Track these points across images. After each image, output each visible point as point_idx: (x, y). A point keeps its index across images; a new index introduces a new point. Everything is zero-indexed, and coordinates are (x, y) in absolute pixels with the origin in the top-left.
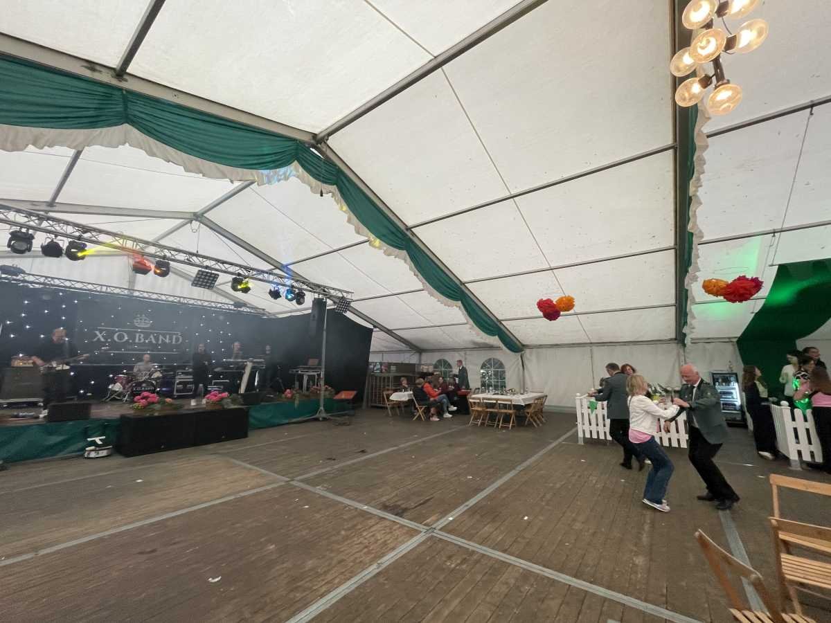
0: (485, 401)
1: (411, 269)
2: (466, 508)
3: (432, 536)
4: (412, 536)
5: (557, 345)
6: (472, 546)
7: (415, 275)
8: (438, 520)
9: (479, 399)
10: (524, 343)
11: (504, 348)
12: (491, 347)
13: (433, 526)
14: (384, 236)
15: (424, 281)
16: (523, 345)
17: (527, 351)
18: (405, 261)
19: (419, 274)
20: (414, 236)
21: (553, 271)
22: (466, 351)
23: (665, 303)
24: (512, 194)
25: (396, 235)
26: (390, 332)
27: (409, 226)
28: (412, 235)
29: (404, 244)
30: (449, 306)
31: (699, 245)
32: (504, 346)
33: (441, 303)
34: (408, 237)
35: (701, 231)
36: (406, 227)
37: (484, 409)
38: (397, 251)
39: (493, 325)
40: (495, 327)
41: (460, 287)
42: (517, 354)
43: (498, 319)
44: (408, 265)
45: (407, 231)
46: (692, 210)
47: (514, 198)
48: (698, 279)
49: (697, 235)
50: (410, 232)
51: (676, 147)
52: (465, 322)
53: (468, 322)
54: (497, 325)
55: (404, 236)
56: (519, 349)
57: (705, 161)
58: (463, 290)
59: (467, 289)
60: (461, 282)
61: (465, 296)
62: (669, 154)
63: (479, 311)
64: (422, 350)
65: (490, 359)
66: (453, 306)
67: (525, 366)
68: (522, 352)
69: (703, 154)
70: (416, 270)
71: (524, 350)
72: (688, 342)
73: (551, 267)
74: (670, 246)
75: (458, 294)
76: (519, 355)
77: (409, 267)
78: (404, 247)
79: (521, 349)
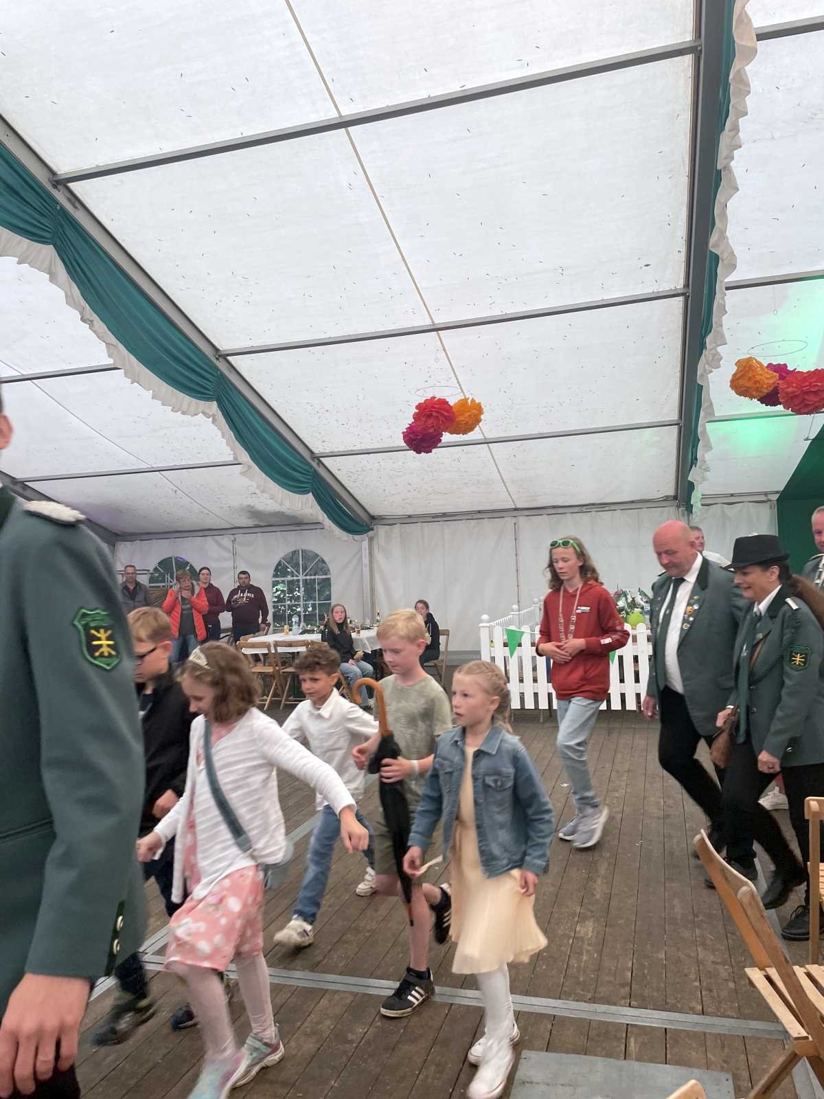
0: (280, 650)
1: (70, 300)
5: (444, 515)
7: (83, 320)
9: (268, 646)
10: (374, 511)
11: (328, 522)
12: (296, 523)
16: (373, 518)
17: (381, 531)
18: (53, 279)
19: (95, 317)
20: (77, 205)
21: (438, 333)
22: (235, 536)
23: (660, 419)
24: (343, 115)
25: (22, 198)
26: (19, 484)
27: (59, 173)
28: (69, 200)
29: (46, 226)
30: (183, 413)
31: (727, 289)
32: (328, 517)
33: (163, 404)
34: (58, 208)
35: (733, 252)
36: (51, 177)
37: (277, 668)
38: (25, 242)
39: (300, 467)
40: (305, 472)
41: (214, 365)
42: (357, 537)
43: (312, 452)
44: (63, 289)
45: (55, 187)
46: (720, 202)
47: (349, 128)
48: (721, 363)
49: (725, 262)
50: (63, 193)
51: (699, 48)
52: (230, 458)
53: (239, 458)
54: (311, 467)
55: (45, 202)
56: (362, 526)
57: (749, 86)
58: (221, 373)
59: (232, 370)
60: (217, 350)
61: (229, 387)
62: (686, 64)
63: (265, 430)
64: (117, 535)
65: (295, 551)
66: (196, 415)
67: (375, 566)
68: (371, 533)
69: (746, 68)
70: (87, 305)
71: (375, 528)
72: (696, 502)
73: (434, 324)
74: (676, 289)
75: (208, 383)
76: (362, 540)
77: (66, 295)
78: (47, 235)
79: (368, 526)
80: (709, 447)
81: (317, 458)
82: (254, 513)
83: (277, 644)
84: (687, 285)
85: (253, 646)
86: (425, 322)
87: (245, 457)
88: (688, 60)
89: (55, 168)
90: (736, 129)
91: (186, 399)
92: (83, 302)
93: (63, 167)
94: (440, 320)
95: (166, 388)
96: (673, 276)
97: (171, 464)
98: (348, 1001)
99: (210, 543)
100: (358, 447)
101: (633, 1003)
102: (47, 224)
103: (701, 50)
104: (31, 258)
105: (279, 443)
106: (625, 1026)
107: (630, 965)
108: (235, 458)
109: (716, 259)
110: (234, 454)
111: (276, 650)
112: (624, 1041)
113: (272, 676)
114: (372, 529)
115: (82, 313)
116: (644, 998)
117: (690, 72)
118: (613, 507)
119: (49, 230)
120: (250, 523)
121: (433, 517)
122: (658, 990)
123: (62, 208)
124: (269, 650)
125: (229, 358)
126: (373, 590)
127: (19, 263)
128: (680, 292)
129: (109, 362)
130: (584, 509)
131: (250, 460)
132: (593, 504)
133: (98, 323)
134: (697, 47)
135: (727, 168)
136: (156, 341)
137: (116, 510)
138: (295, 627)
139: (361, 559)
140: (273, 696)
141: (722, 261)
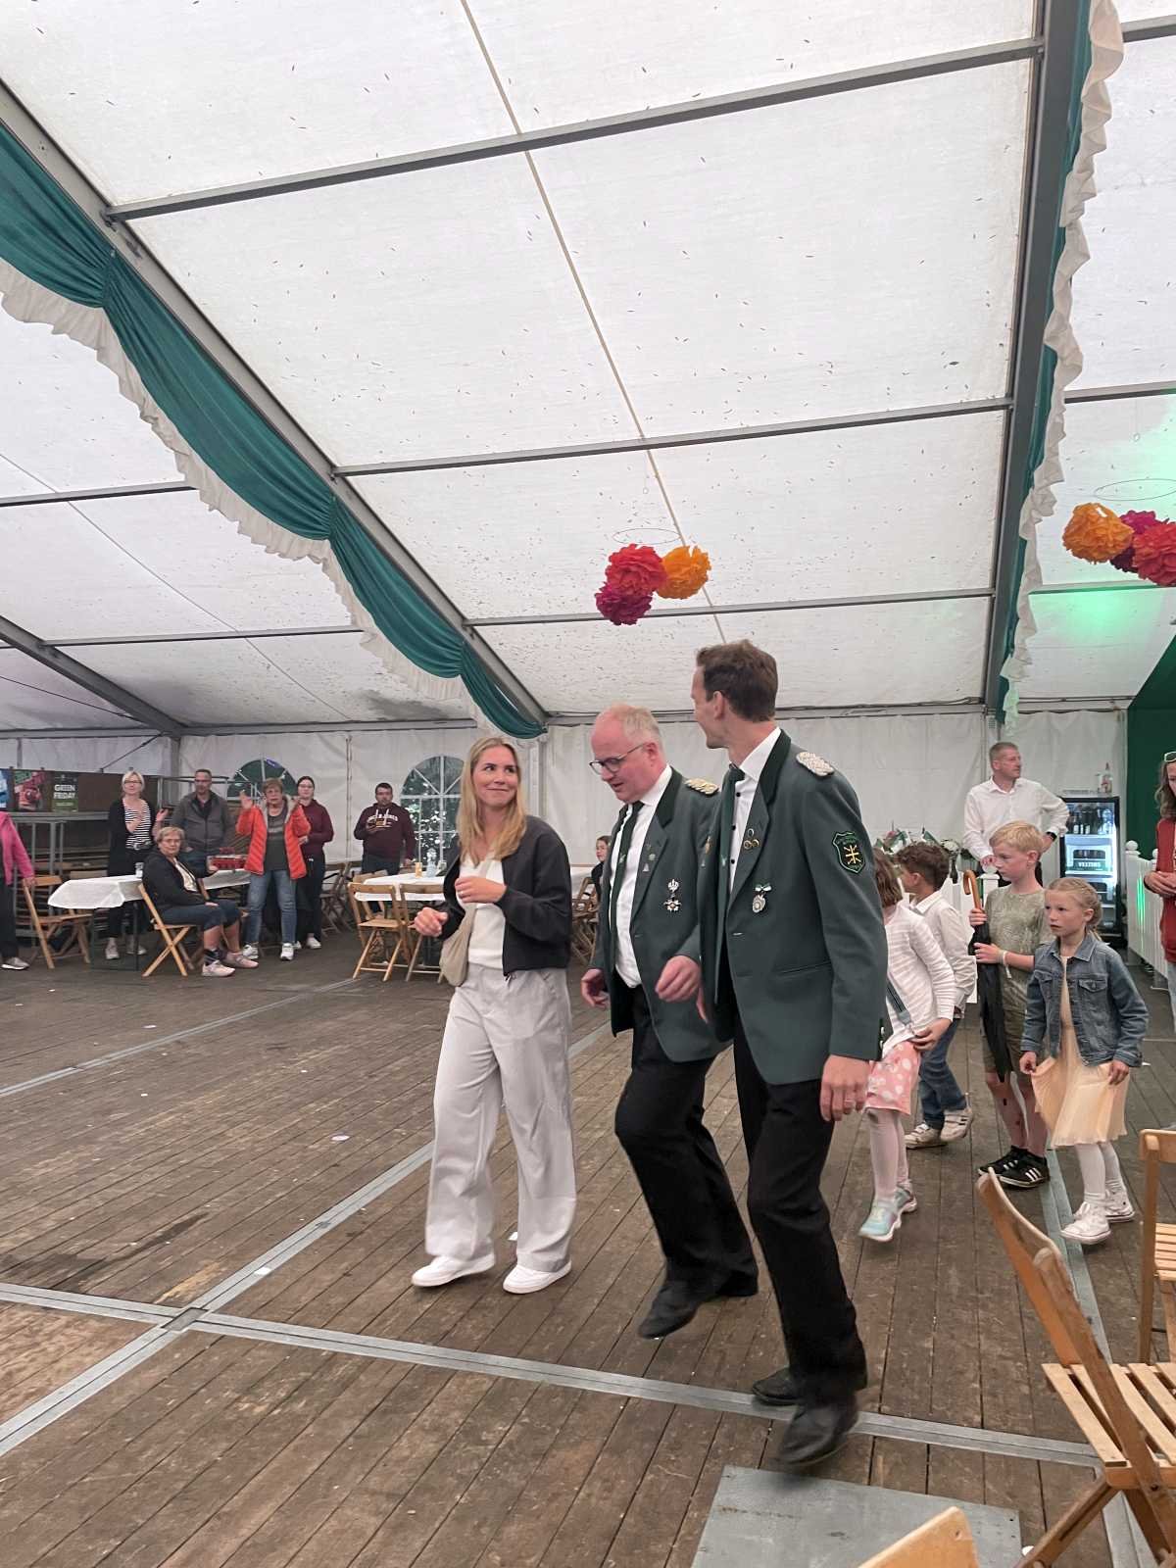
0: (409, 896)
1: (125, 388)
2: (320, 1233)
3: (194, 1334)
4: (115, 1345)
6: (332, 1340)
7: (144, 417)
8: (213, 1283)
9: (392, 892)
10: (548, 705)
11: (483, 719)
12: (438, 719)
13: (197, 1304)
16: (547, 715)
17: (558, 733)
18: (102, 356)
19: (161, 414)
20: (139, 250)
21: (649, 454)
22: (352, 734)
23: (964, 587)
24: (523, 131)
25: (60, 237)
26: (47, 650)
27: (115, 204)
28: (128, 244)
29: (94, 280)
30: (282, 555)
31: (1068, 401)
32: (484, 711)
33: (254, 541)
34: (112, 255)
35: (1077, 348)
36: (102, 207)
37: (404, 922)
38: (63, 304)
39: (446, 639)
40: (454, 647)
41: (329, 488)
42: (524, 741)
43: (463, 618)
44: (116, 373)
45: (109, 224)
46: (1062, 275)
47: (530, 151)
48: (1054, 508)
49: (1067, 362)
50: (120, 234)
51: (1040, 51)
52: (347, 623)
53: (359, 622)
54: (462, 638)
55: (96, 247)
56: (531, 726)
57: (1109, 107)
58: (337, 498)
59: (355, 497)
60: (332, 466)
61: (348, 521)
62: (1021, 73)
63: (398, 584)
64: (184, 726)
65: (434, 759)
66: (300, 558)
67: (548, 783)
68: (543, 737)
69: (1106, 81)
70: (150, 397)
71: (550, 729)
72: (1011, 708)
73: (644, 439)
74: (994, 399)
75: (317, 512)
76: (531, 746)
77: (121, 380)
78: (96, 293)
79: (539, 726)
80: (1032, 629)
81: (470, 626)
82: (379, 702)
83: (404, 889)
84: (1010, 394)
85: (371, 890)
86: (631, 436)
87: (367, 620)
88: (1025, 66)
89: (109, 197)
90: (1088, 169)
91: (287, 536)
92: (144, 392)
93: (121, 196)
94: (652, 433)
95: (258, 519)
96: (992, 380)
97: (263, 628)
98: (485, 1387)
99: (314, 742)
100: (530, 613)
101: (885, 1408)
102: (94, 277)
103: (1043, 53)
104: (72, 326)
105: (415, 601)
106: (871, 1439)
107: (883, 1356)
108: (354, 622)
109: (1053, 357)
110: (353, 615)
111: (403, 896)
112: (869, 1459)
113: (396, 933)
114: (545, 731)
115: (141, 407)
116: (899, 1402)
117: (1026, 84)
118: (891, 711)
119: (98, 285)
120: (372, 715)
122: (920, 1393)
123: (119, 257)
124: (393, 897)
125: (350, 479)
127: (55, 332)
128: (1000, 404)
129: (179, 478)
130: (850, 712)
131: (376, 627)
132: (863, 706)
133: (166, 423)
134: (1038, 48)
135: (1074, 225)
136: (246, 450)
137: (184, 692)
138: (431, 865)
140: (396, 962)
141: (1062, 359)
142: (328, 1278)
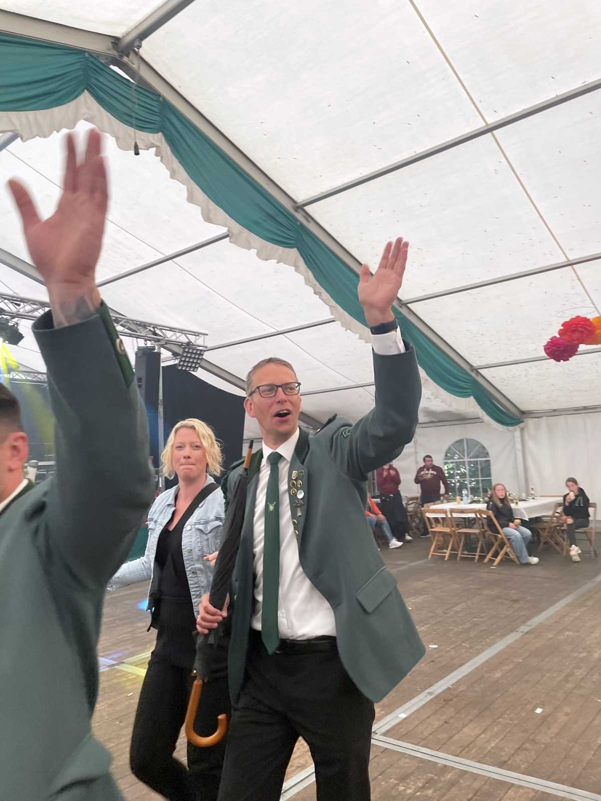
0: (455, 515)
1: (307, 282)
2: (430, 698)
5: (585, 408)
6: (442, 758)
7: (315, 293)
9: (445, 512)
10: (523, 408)
11: (487, 418)
12: (461, 419)
14: (257, 223)
15: (333, 303)
16: (523, 413)
17: (530, 423)
18: (297, 269)
19: (323, 291)
20: (310, 220)
21: (573, 268)
24: (489, 123)
25: (277, 221)
27: (299, 201)
28: (304, 217)
29: (292, 237)
32: (487, 414)
33: (366, 342)
34: (299, 224)
36: (294, 204)
37: (453, 529)
38: (280, 249)
39: (464, 378)
40: (467, 381)
41: (400, 311)
42: (511, 428)
43: (471, 366)
44: (302, 275)
45: (296, 211)
47: (493, 132)
50: (301, 214)
54: (472, 376)
55: (291, 221)
56: (515, 419)
58: (404, 316)
59: (412, 314)
60: (401, 301)
61: (410, 326)
65: (461, 440)
67: (527, 450)
68: (522, 425)
70: (318, 284)
71: (525, 420)
73: (569, 261)
76: (515, 430)
77: (305, 278)
78: (292, 242)
79: (519, 419)
81: (476, 370)
82: (430, 414)
83: (452, 511)
85: (434, 511)
86: (562, 260)
89: (295, 199)
92: (315, 281)
93: (300, 196)
94: (573, 257)
100: (509, 361)
102: (292, 235)
104: (285, 258)
105: (446, 361)
111: (451, 515)
113: (450, 535)
114: (523, 422)
115: (314, 289)
119: (293, 238)
120: (428, 421)
121: (576, 410)
123: (302, 225)
124: (447, 515)
125: (409, 305)
126: (526, 470)
127: (278, 263)
129: (331, 317)
131: (427, 377)
133: (325, 294)
138: (465, 498)
139: (514, 446)
140: (451, 550)
142: (437, 724)
